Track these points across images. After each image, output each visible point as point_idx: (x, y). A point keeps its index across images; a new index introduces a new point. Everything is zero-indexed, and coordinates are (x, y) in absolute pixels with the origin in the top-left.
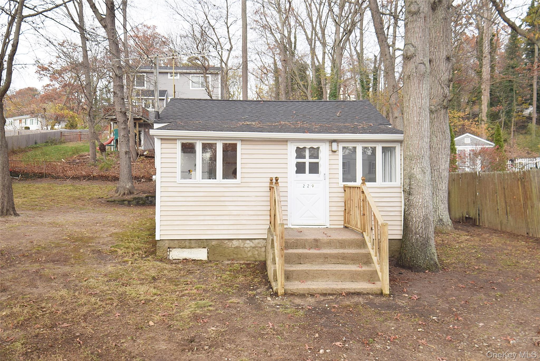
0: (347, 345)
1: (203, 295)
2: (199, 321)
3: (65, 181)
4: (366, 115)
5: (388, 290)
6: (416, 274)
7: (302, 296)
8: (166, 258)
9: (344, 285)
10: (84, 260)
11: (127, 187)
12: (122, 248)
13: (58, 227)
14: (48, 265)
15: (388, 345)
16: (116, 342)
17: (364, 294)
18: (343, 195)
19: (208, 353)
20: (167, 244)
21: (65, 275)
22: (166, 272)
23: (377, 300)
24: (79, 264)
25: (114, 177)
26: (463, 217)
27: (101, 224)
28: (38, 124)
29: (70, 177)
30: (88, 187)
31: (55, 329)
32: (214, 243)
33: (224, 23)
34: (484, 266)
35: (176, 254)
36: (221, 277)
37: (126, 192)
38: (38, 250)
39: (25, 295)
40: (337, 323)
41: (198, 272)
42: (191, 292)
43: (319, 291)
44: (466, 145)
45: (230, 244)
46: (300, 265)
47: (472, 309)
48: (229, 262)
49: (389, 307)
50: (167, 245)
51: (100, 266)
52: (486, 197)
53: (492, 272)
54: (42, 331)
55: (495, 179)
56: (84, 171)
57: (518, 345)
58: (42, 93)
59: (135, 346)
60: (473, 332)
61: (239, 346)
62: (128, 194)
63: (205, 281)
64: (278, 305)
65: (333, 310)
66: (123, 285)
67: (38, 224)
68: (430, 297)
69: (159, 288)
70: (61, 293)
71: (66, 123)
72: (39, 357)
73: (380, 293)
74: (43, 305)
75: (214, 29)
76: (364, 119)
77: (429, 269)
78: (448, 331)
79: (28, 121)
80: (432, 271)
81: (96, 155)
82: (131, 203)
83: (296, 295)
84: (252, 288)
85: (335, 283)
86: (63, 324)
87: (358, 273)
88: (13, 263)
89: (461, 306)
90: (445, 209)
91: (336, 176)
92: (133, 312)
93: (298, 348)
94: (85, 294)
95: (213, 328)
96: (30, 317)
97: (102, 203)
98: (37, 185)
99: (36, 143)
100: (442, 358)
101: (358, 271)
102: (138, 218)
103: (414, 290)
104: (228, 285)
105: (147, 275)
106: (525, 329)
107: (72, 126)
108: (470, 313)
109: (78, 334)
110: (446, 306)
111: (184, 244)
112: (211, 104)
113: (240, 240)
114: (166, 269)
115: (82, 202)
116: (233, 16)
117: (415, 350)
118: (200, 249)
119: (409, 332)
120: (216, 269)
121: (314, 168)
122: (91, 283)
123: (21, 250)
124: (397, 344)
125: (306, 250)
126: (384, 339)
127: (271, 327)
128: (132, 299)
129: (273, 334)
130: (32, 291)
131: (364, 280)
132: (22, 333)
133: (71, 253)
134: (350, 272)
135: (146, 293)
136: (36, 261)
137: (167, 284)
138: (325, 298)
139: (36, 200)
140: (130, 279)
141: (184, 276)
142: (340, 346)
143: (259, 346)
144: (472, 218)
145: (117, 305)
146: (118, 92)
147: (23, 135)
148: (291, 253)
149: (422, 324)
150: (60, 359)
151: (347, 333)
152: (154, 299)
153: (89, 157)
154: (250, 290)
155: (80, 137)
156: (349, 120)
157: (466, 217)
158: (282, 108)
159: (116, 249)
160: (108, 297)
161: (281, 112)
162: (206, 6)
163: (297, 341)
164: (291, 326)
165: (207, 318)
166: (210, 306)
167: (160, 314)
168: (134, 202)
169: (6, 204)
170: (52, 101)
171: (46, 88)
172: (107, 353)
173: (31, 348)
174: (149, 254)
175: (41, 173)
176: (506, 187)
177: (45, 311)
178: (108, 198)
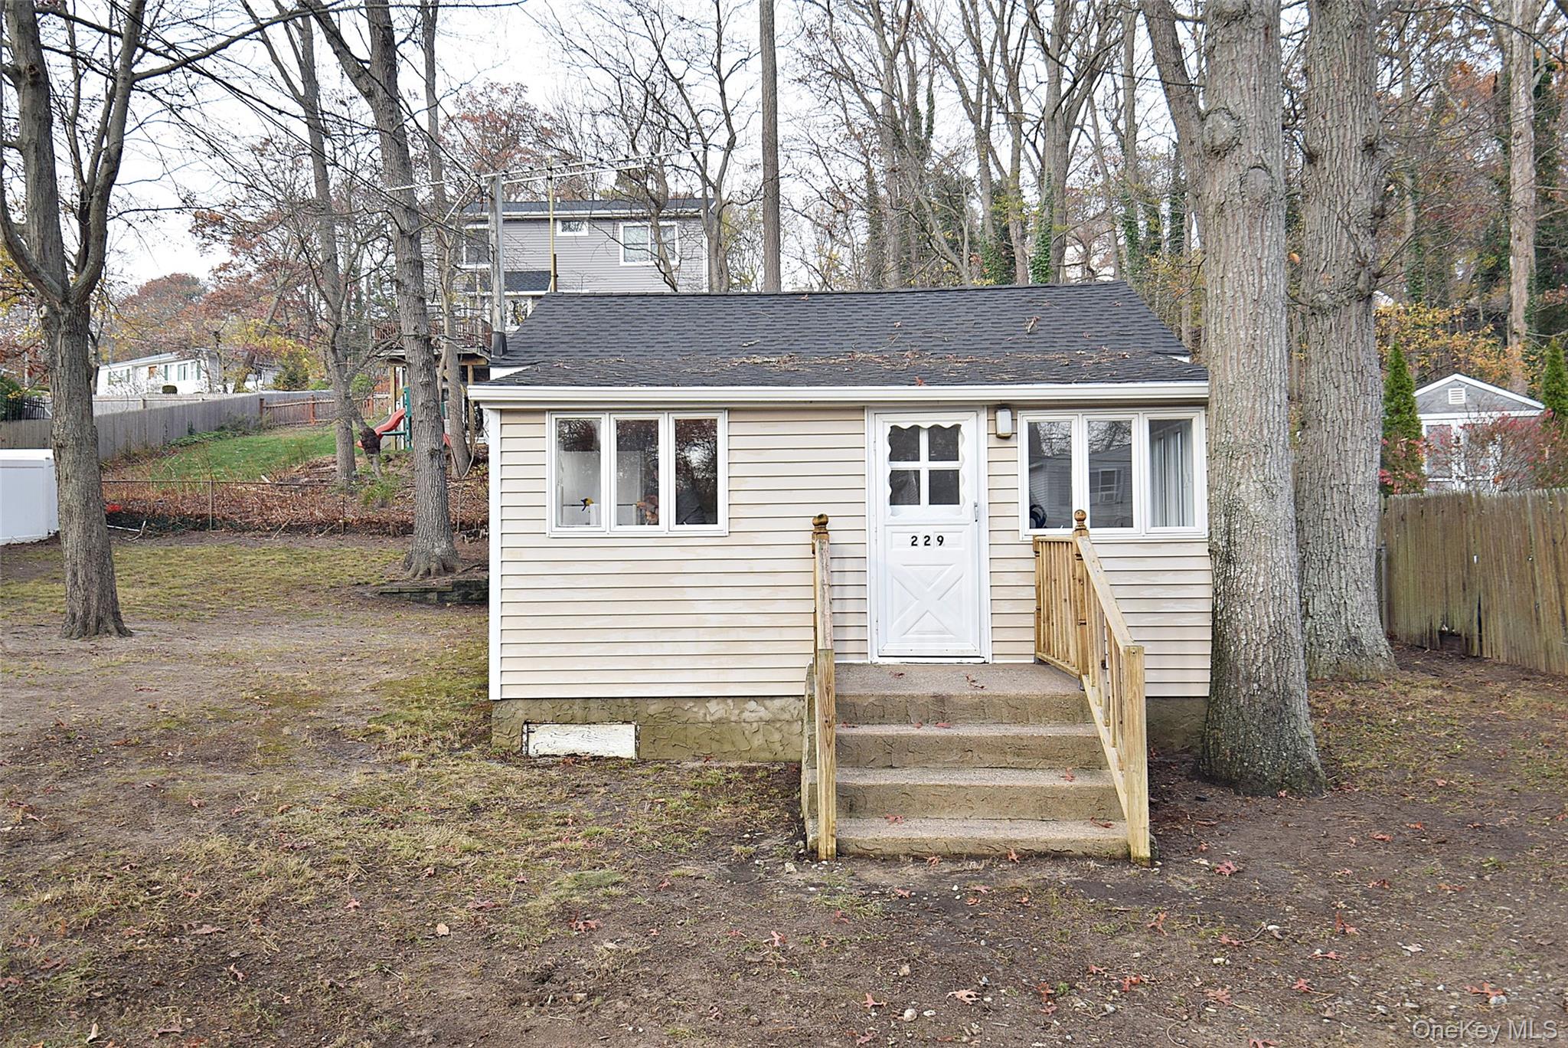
0: (988, 999)
1: (603, 854)
2: (574, 925)
3: (267, 536)
4: (1117, 327)
5: (1147, 845)
6: (1247, 801)
7: (889, 860)
8: (518, 752)
9: (1017, 831)
10: (290, 756)
11: (437, 551)
12: (399, 723)
13: (234, 667)
14: (188, 770)
15: (1113, 1002)
16: (335, 978)
17: (1071, 858)
18: (1030, 565)
19: (583, 1011)
20: (521, 711)
21: (232, 797)
22: (510, 790)
23: (1111, 876)
24: (273, 767)
25: (404, 523)
26: (1431, 631)
27: (353, 658)
28: (199, 378)
29: (280, 526)
30: (330, 553)
31: (176, 940)
32: (654, 708)
33: (710, 70)
34: (1464, 778)
35: (547, 741)
36: (664, 804)
37: (434, 566)
38: (169, 729)
39: (113, 849)
40: (973, 938)
41: (602, 790)
42: (569, 845)
43: (940, 847)
44: (1452, 409)
45: (698, 712)
46: (888, 770)
47: (1397, 905)
48: (698, 764)
49: (1143, 895)
50: (521, 715)
51: (331, 772)
52: (1500, 568)
53: (1487, 797)
54: (142, 944)
55: (1525, 513)
56: (320, 508)
57: (1515, 1009)
58: (211, 289)
59: (385, 989)
60: (1381, 969)
61: (673, 995)
62: (438, 573)
63: (617, 815)
64: (813, 885)
65: (972, 900)
66: (384, 824)
67: (179, 658)
68: (1274, 867)
69: (485, 834)
70: (209, 846)
71: (276, 374)
72: (121, 1012)
73: (1122, 855)
74: (156, 875)
75: (680, 87)
76: (1109, 338)
77: (1290, 785)
78: (1306, 966)
79: (174, 370)
80: (1300, 791)
81: (353, 462)
82: (446, 598)
83: (871, 859)
84: (747, 836)
85: (989, 824)
86: (200, 926)
87: (1060, 797)
88: (95, 765)
89: (1365, 894)
90: (1366, 608)
91: (1010, 510)
92: (397, 897)
93: (844, 1005)
94: (274, 847)
95: (611, 946)
96: (114, 908)
97: (365, 598)
98: (188, 550)
99: (191, 432)
100: (1267, 1040)
101: (1061, 790)
102: (458, 641)
103: (1232, 848)
104: (680, 828)
105: (456, 798)
106: (1545, 964)
107: (294, 381)
108: (1387, 916)
109: (235, 954)
110: (1318, 894)
111: (570, 712)
112: (659, 308)
113: (730, 701)
114: (513, 783)
115: (312, 596)
116: (736, 46)
117: (1190, 1018)
118: (614, 727)
119: (1184, 967)
120: (655, 782)
121: (945, 489)
122: (297, 820)
123: (121, 729)
124: (1141, 999)
125: (909, 728)
126: (1104, 983)
127: (777, 944)
128: (401, 864)
129: (780, 965)
130: (132, 840)
131: (1078, 816)
132: (87, 949)
133: (256, 737)
134: (1034, 791)
135: (442, 846)
136: (157, 760)
137: (509, 823)
138: (954, 868)
139: (185, 591)
140: (408, 809)
141: (561, 801)
142: (968, 1001)
143: (731, 997)
144: (1459, 635)
145: (358, 879)
146: (407, 282)
147: (156, 410)
148: (863, 737)
149: (1231, 943)
150: (177, 1018)
151: (998, 965)
152: (463, 865)
153: (337, 468)
154: (740, 843)
155: (312, 413)
156: (1064, 342)
157: (1442, 633)
158: (865, 312)
159: (383, 727)
160: (334, 858)
161: (860, 323)
162: (657, 22)
163: (846, 984)
164: (837, 943)
165: (599, 917)
166: (616, 884)
167: (470, 905)
168: (455, 596)
169: (95, 603)
170: (238, 312)
171: (220, 274)
172: (304, 1004)
173: (105, 987)
174: (473, 741)
175: (201, 516)
176: (1559, 538)
177: (160, 891)
178: (384, 584)
